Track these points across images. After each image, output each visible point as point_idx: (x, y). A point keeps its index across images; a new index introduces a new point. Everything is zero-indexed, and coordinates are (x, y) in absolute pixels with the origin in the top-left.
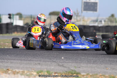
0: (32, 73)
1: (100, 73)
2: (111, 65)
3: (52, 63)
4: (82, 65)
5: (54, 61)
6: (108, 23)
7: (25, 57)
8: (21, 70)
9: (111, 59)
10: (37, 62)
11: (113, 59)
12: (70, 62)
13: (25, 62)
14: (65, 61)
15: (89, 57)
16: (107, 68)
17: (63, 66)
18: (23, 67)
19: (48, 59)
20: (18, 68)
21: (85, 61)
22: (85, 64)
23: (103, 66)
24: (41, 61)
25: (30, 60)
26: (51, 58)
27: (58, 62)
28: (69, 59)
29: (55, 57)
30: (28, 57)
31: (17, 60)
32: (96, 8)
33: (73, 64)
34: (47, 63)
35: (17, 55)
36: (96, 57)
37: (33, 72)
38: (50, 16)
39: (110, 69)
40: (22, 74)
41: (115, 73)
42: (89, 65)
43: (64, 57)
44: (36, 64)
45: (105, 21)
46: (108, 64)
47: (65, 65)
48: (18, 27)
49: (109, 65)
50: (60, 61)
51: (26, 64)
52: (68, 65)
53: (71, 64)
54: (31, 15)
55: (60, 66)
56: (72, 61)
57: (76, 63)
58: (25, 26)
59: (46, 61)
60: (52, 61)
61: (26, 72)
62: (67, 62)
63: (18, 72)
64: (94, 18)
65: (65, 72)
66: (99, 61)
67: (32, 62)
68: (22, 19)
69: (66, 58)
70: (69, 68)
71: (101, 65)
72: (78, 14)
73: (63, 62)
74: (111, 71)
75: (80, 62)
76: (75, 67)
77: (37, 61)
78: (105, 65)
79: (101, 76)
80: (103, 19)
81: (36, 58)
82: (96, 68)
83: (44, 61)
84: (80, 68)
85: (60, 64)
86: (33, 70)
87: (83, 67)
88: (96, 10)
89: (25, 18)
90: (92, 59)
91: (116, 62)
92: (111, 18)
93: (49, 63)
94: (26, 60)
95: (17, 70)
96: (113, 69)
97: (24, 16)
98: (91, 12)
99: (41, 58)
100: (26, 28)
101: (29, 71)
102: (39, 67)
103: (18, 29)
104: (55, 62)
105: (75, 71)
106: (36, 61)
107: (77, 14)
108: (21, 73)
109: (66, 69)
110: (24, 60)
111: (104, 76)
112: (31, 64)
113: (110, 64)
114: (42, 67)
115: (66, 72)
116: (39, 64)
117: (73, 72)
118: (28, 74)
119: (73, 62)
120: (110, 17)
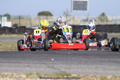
0: (22, 76)
1: (91, 74)
2: (103, 66)
3: (42, 64)
4: (73, 66)
5: (44, 62)
6: (99, 23)
7: (14, 60)
8: (10, 73)
9: (102, 59)
10: (26, 65)
11: (104, 59)
12: (61, 64)
13: (14, 65)
14: (55, 63)
15: (80, 58)
16: (98, 69)
17: (53, 67)
18: (12, 70)
19: (38, 61)
20: (7, 71)
21: (76, 62)
22: (75, 65)
23: (94, 66)
24: (30, 63)
25: (19, 63)
26: (40, 59)
27: (47, 63)
28: (60, 61)
29: (45, 59)
30: (17, 59)
31: (6, 63)
32: (86, 7)
33: (64, 66)
34: (37, 65)
35: (6, 57)
36: (87, 58)
37: (22, 74)
38: (39, 17)
39: (101, 69)
40: (10, 78)
41: (107, 73)
42: (80, 66)
43: (54, 59)
44: (25, 66)
45: (95, 20)
46: (100, 64)
47: (56, 66)
48: (6, 29)
49: (100, 66)
50: (50, 63)
51: (15, 67)
52: (58, 66)
53: (61, 65)
54: (20, 16)
55: (51, 67)
56: (62, 62)
57: (66, 64)
58: (14, 27)
59: (35, 63)
60: (41, 63)
61: (15, 75)
62: (57, 63)
63: (7, 75)
64: (85, 18)
65: (55, 74)
66: (90, 61)
67: (21, 64)
68: (10, 20)
69: (56, 60)
70: (59, 70)
71: (91, 65)
72: (68, 13)
73: (53, 64)
74: (102, 72)
75: (70, 63)
76: (65, 68)
77: (27, 63)
78: (96, 66)
79: (92, 77)
80: (93, 18)
81: (25, 60)
82: (87, 69)
83: (33, 63)
84: (70, 69)
85: (51, 66)
86: (22, 73)
87: (74, 68)
88: (86, 9)
89: (13, 19)
90: (83, 60)
91: (107, 62)
92: (102, 17)
93: (39, 65)
94: (15, 63)
95: (6, 73)
96: (105, 69)
97: (12, 17)
98: (81, 11)
99: (31, 60)
100: (15, 29)
101: (18, 74)
102: (28, 69)
103: (7, 31)
104: (45, 64)
105: (65, 72)
106: (25, 63)
107: (66, 14)
108: (10, 76)
109: (56, 71)
110: (13, 63)
111: (95, 76)
112: (21, 67)
113: (102, 64)
114: (32, 69)
115: (57, 73)
116: (29, 66)
117: (64, 74)
118: (17, 77)
119: (63, 64)
120: (100, 16)
